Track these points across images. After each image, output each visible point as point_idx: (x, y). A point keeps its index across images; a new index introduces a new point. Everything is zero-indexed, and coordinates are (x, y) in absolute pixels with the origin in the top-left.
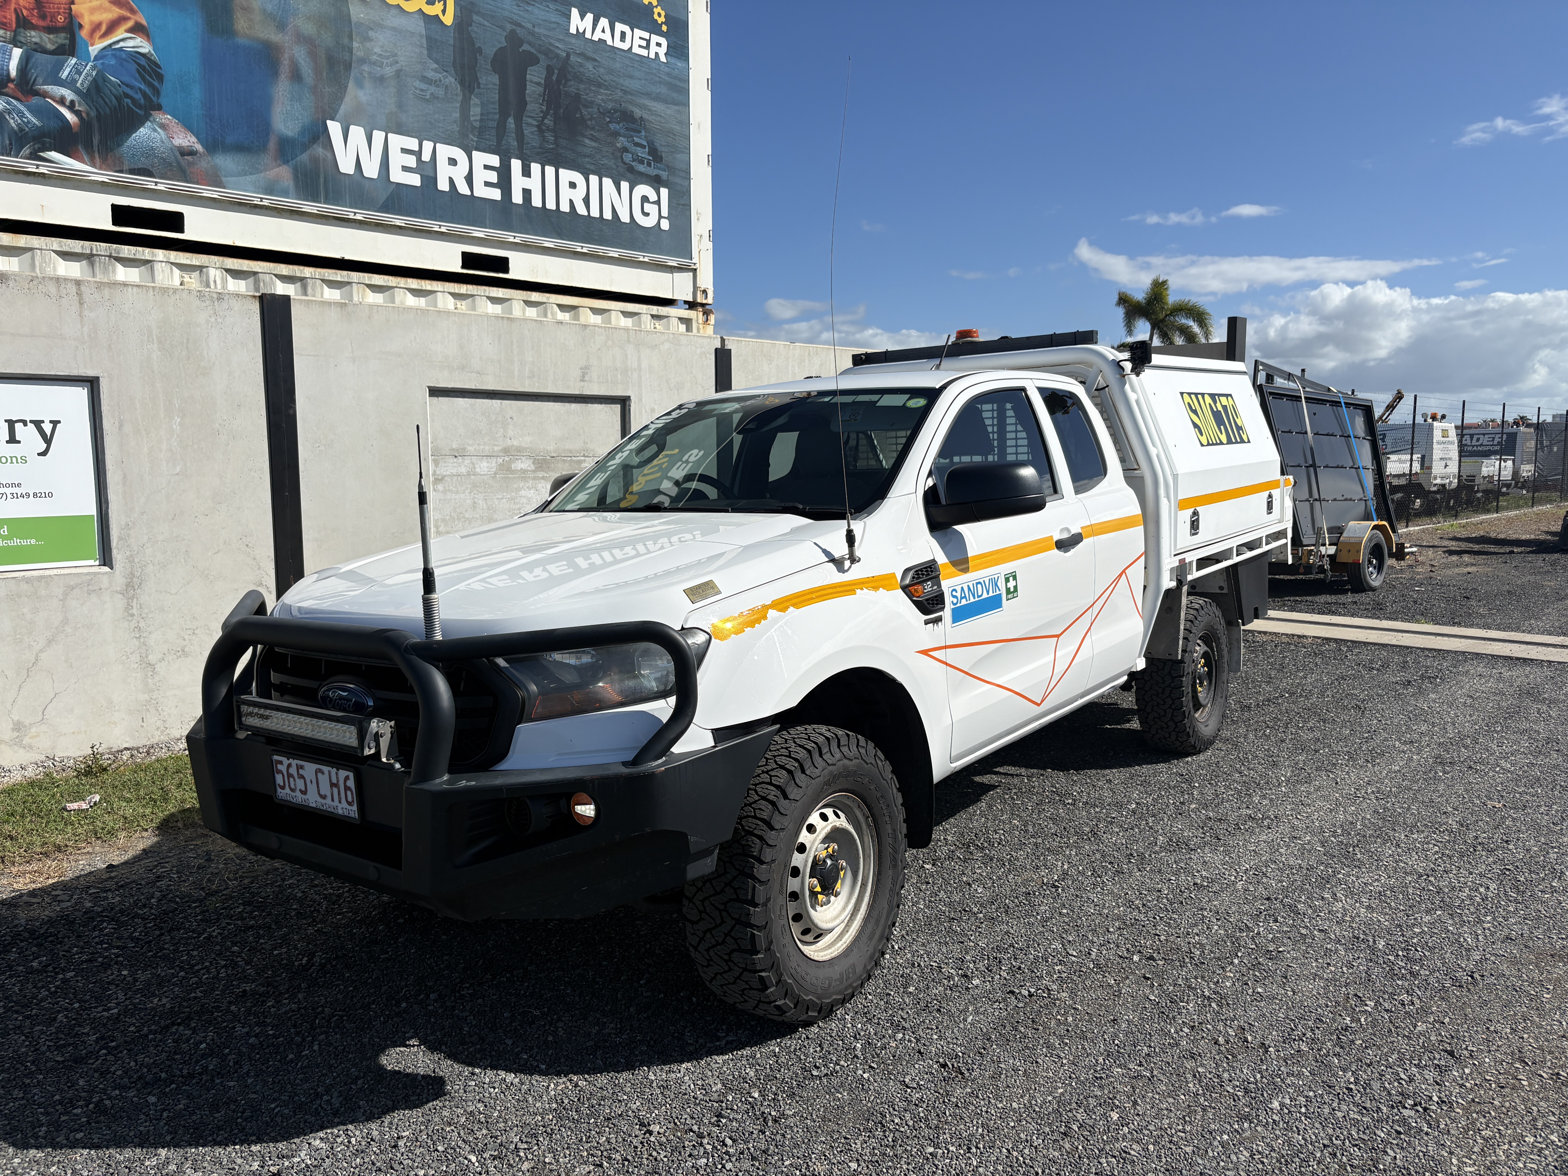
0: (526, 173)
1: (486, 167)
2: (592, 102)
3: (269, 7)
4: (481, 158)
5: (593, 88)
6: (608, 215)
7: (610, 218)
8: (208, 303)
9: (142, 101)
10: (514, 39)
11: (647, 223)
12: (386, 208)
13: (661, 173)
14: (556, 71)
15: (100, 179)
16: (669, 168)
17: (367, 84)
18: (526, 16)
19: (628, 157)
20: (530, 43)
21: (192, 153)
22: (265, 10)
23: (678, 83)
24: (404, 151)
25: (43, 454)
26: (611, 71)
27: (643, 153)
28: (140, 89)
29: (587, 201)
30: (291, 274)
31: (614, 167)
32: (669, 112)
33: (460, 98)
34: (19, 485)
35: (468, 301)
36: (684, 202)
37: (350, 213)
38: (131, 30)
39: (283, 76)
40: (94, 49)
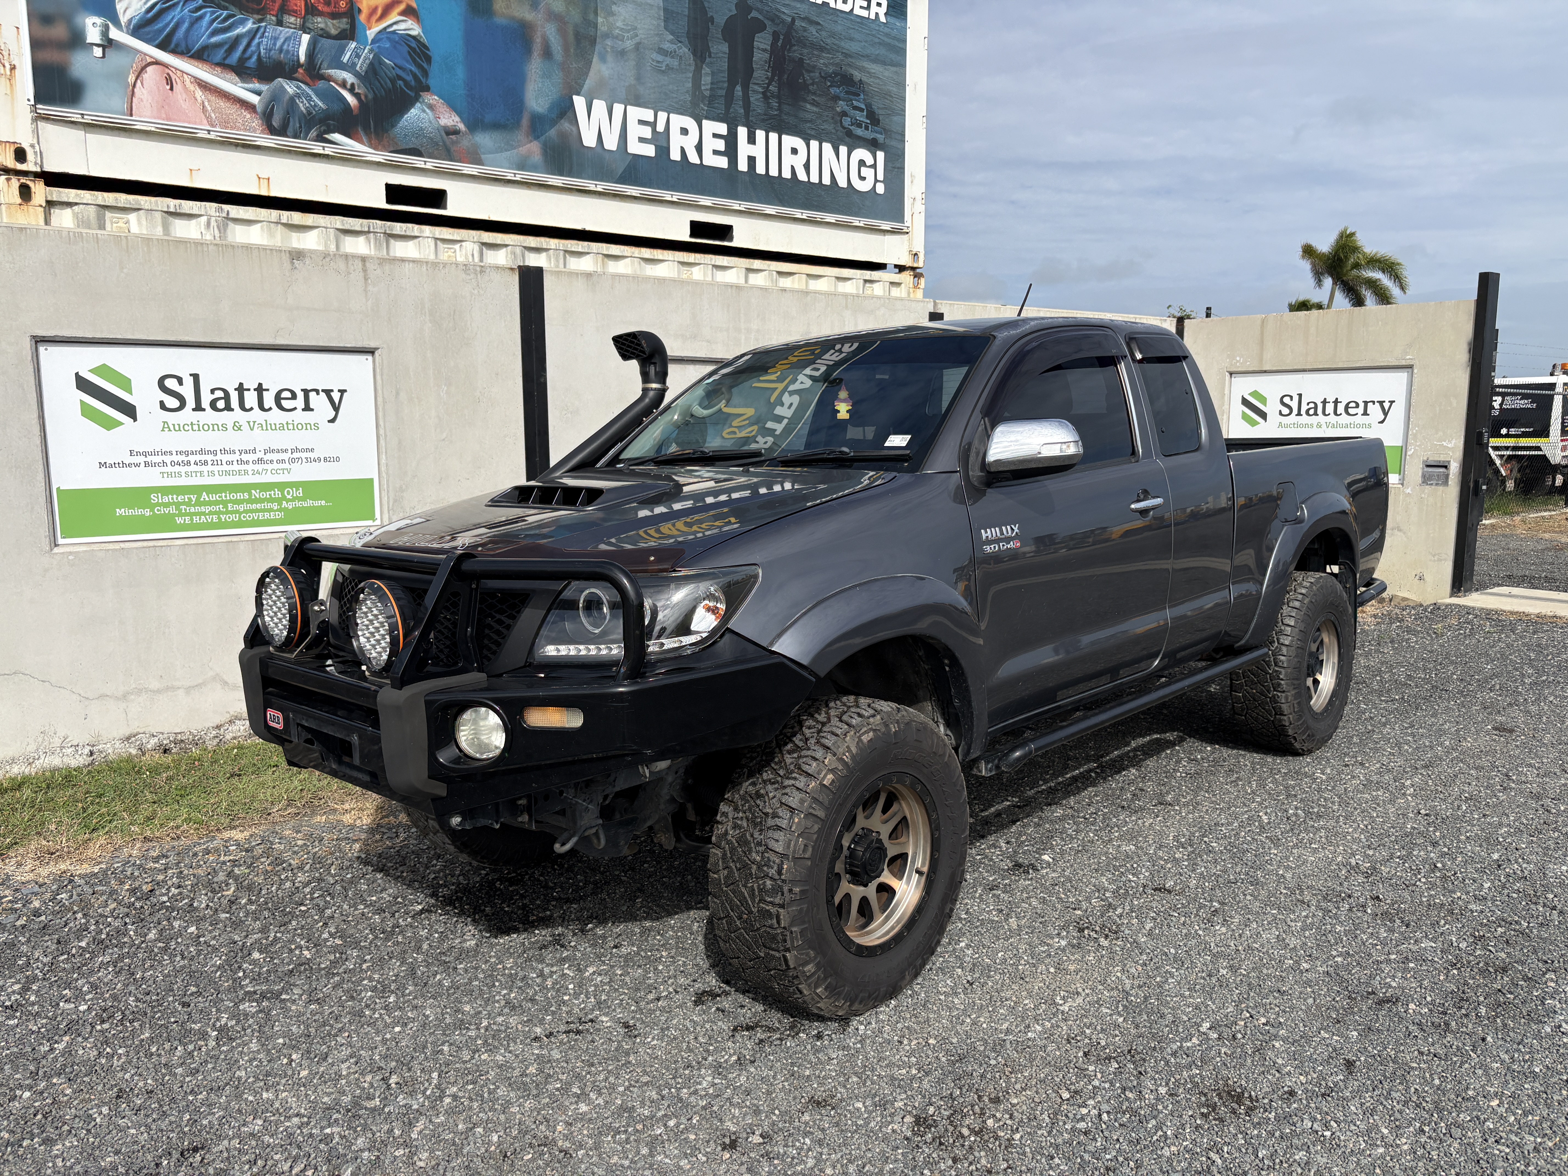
0: (752, 140)
1: (715, 136)
2: (814, 67)
4: (712, 127)
5: (815, 53)
6: (826, 181)
7: (829, 183)
8: (472, 276)
9: (413, 83)
10: (743, 7)
11: (863, 187)
12: (627, 178)
13: (878, 136)
14: (782, 37)
15: (378, 160)
16: (886, 131)
17: (610, 58)
19: (847, 121)
21: (456, 132)
23: (897, 43)
24: (641, 122)
25: (332, 421)
26: (833, 35)
27: (861, 117)
28: (411, 71)
29: (807, 166)
30: (539, 246)
31: (833, 131)
32: (887, 74)
33: (693, 68)
34: (312, 450)
35: (695, 270)
36: (898, 165)
37: (591, 185)
38: (403, 13)
39: (536, 54)
40: (371, 33)
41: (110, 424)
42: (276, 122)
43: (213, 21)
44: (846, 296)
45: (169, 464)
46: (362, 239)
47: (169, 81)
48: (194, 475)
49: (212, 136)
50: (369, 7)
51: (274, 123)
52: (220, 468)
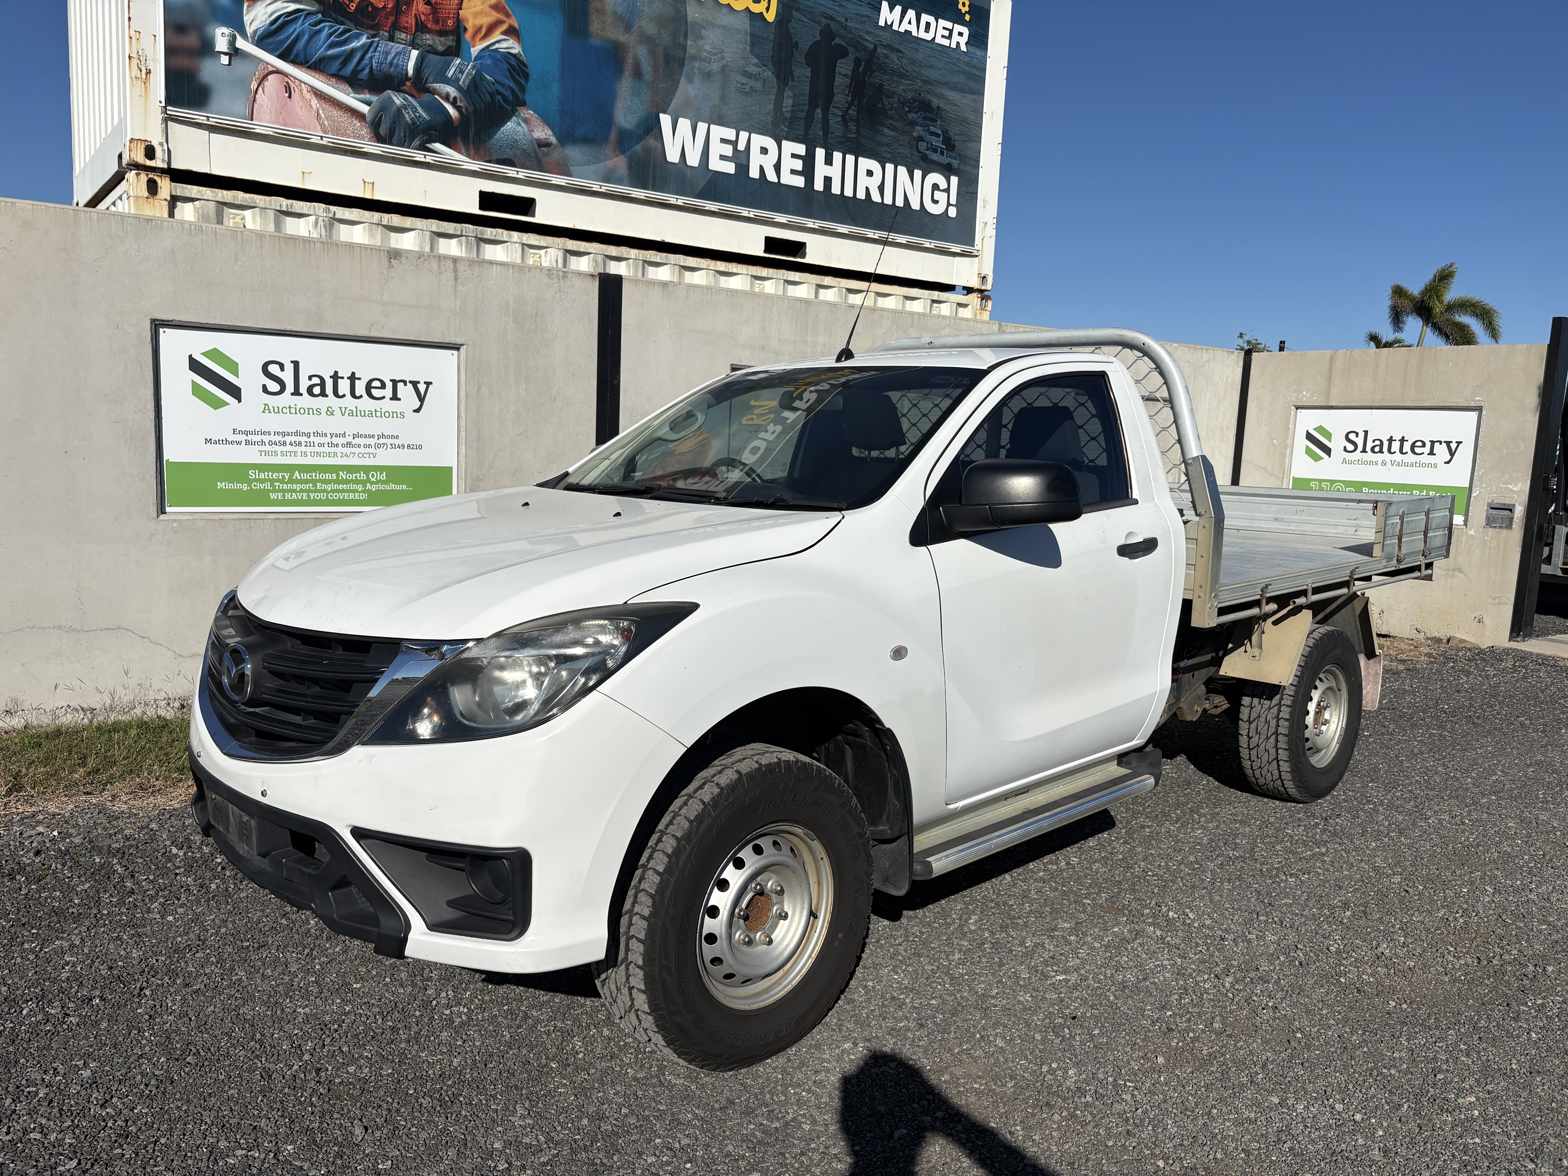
0: (829, 161)
1: (794, 156)
2: (894, 92)
3: (620, 10)
4: (791, 147)
6: (900, 203)
7: (902, 205)
8: (555, 280)
9: (511, 98)
10: (827, 33)
11: (935, 210)
12: (706, 194)
13: (953, 161)
14: (863, 63)
15: (474, 169)
16: (961, 156)
17: (697, 80)
18: (841, 10)
19: (922, 146)
20: (841, 37)
21: (548, 145)
22: (615, 12)
23: (976, 72)
24: (723, 141)
25: (417, 411)
26: (913, 62)
27: (937, 142)
28: (509, 86)
29: (881, 188)
30: (619, 255)
31: (909, 155)
32: (964, 101)
33: (776, 90)
34: (397, 437)
35: (767, 283)
36: (972, 190)
37: (672, 199)
38: (505, 33)
39: (626, 73)
40: (475, 51)
41: (217, 404)
42: (382, 131)
43: (331, 35)
44: (912, 314)
45: (267, 444)
46: (454, 241)
47: (288, 89)
48: (288, 454)
49: (324, 142)
50: (474, 26)
51: (381, 132)
52: (312, 449)
